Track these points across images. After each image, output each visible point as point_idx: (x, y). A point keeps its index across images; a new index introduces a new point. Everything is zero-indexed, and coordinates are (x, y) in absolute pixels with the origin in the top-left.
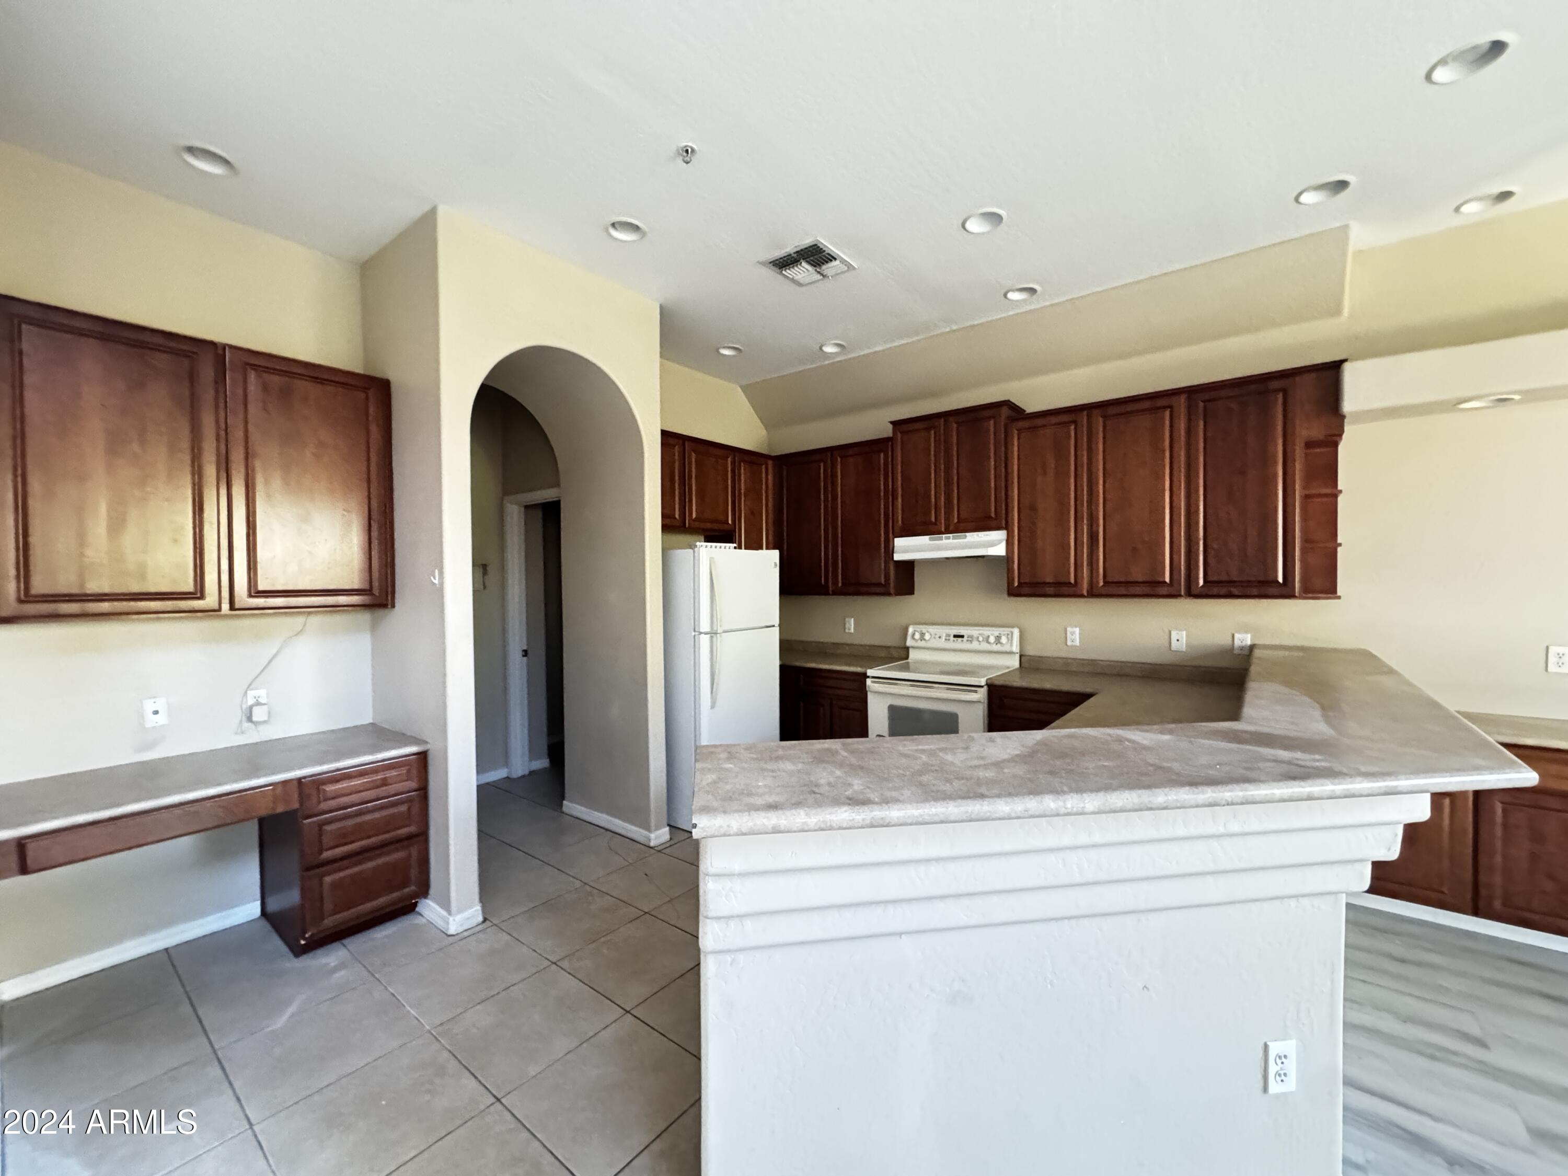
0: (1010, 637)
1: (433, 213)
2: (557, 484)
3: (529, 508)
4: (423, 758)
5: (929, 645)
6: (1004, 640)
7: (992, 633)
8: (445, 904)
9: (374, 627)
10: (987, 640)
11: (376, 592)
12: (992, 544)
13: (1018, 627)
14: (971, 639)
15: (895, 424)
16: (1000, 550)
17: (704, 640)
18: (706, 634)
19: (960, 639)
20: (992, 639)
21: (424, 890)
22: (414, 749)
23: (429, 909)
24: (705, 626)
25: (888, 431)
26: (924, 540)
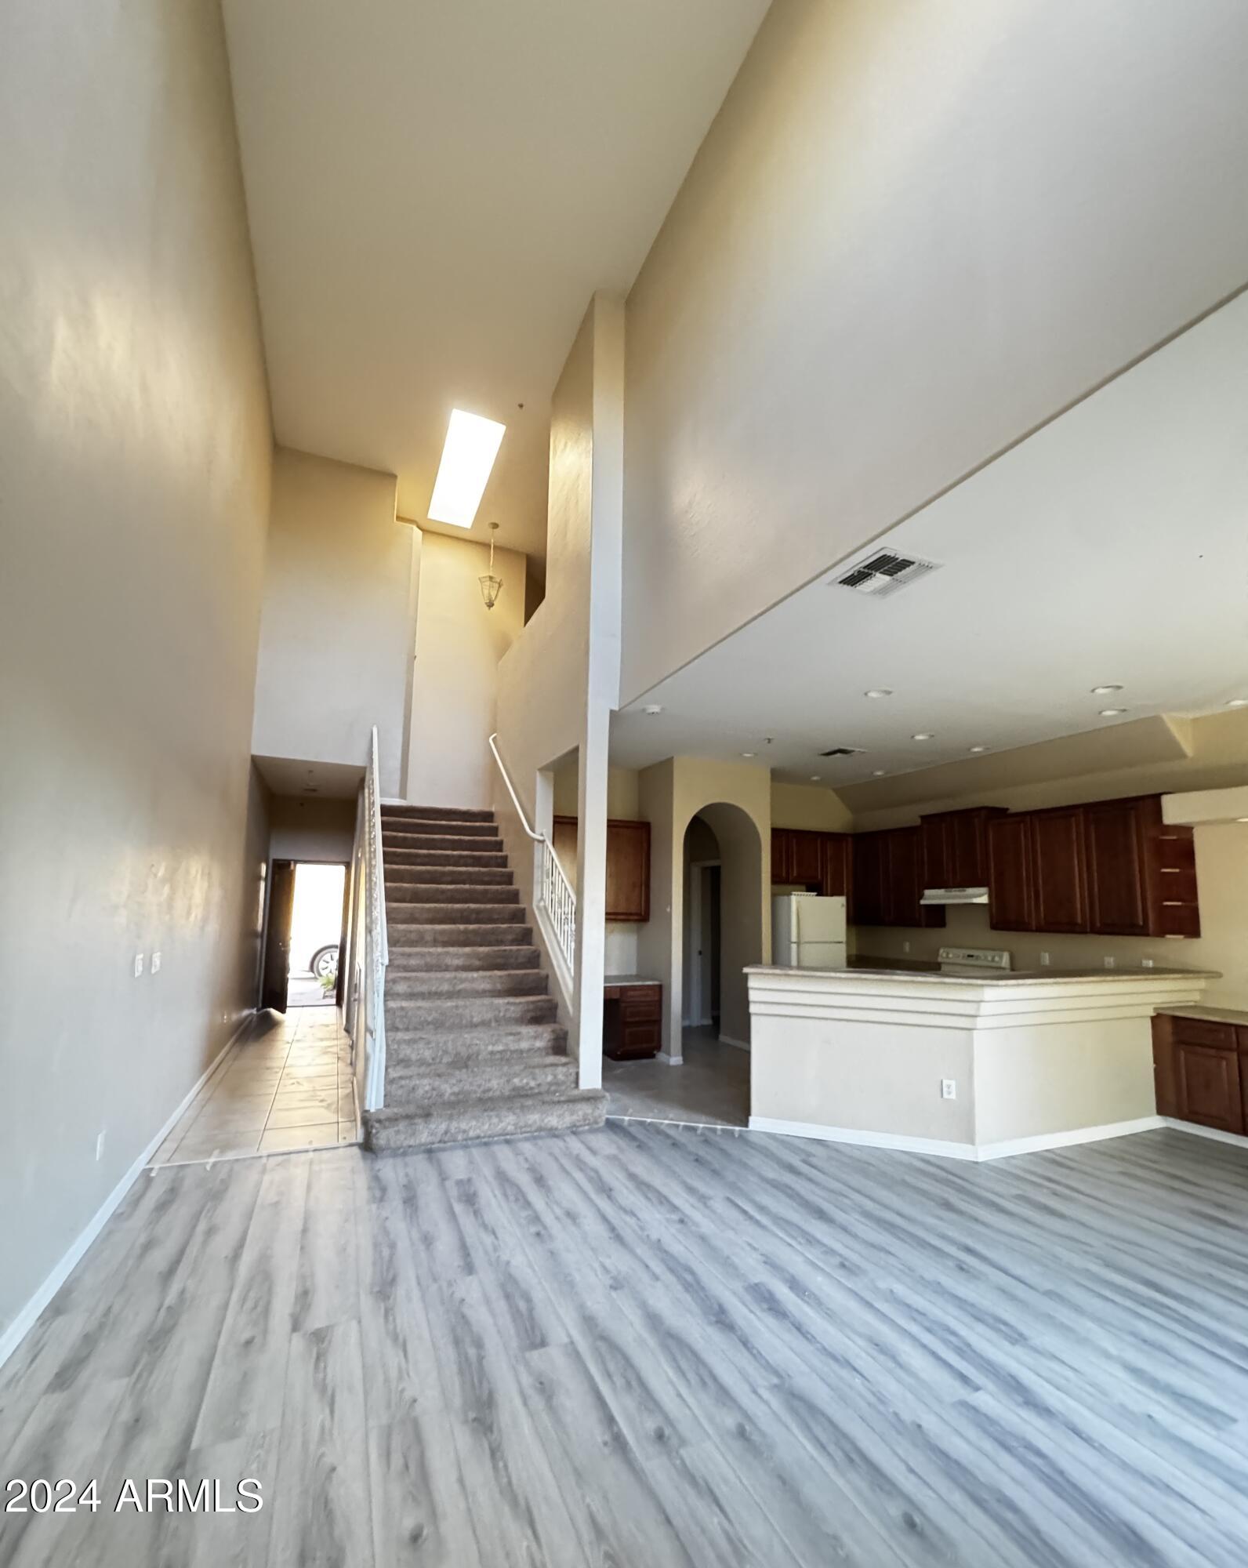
0: (1001, 957)
1: (673, 758)
2: (718, 858)
3: (704, 869)
4: (660, 987)
5: (951, 961)
6: (997, 959)
7: (989, 955)
8: (669, 1054)
9: (638, 931)
10: (986, 957)
11: (643, 913)
12: (980, 895)
13: (1009, 951)
14: (978, 958)
15: (923, 818)
16: (984, 900)
17: (794, 947)
18: (795, 943)
19: (971, 958)
20: (990, 958)
21: (659, 1048)
22: (656, 983)
23: (661, 1056)
24: (794, 938)
25: (918, 822)
26: (941, 892)
